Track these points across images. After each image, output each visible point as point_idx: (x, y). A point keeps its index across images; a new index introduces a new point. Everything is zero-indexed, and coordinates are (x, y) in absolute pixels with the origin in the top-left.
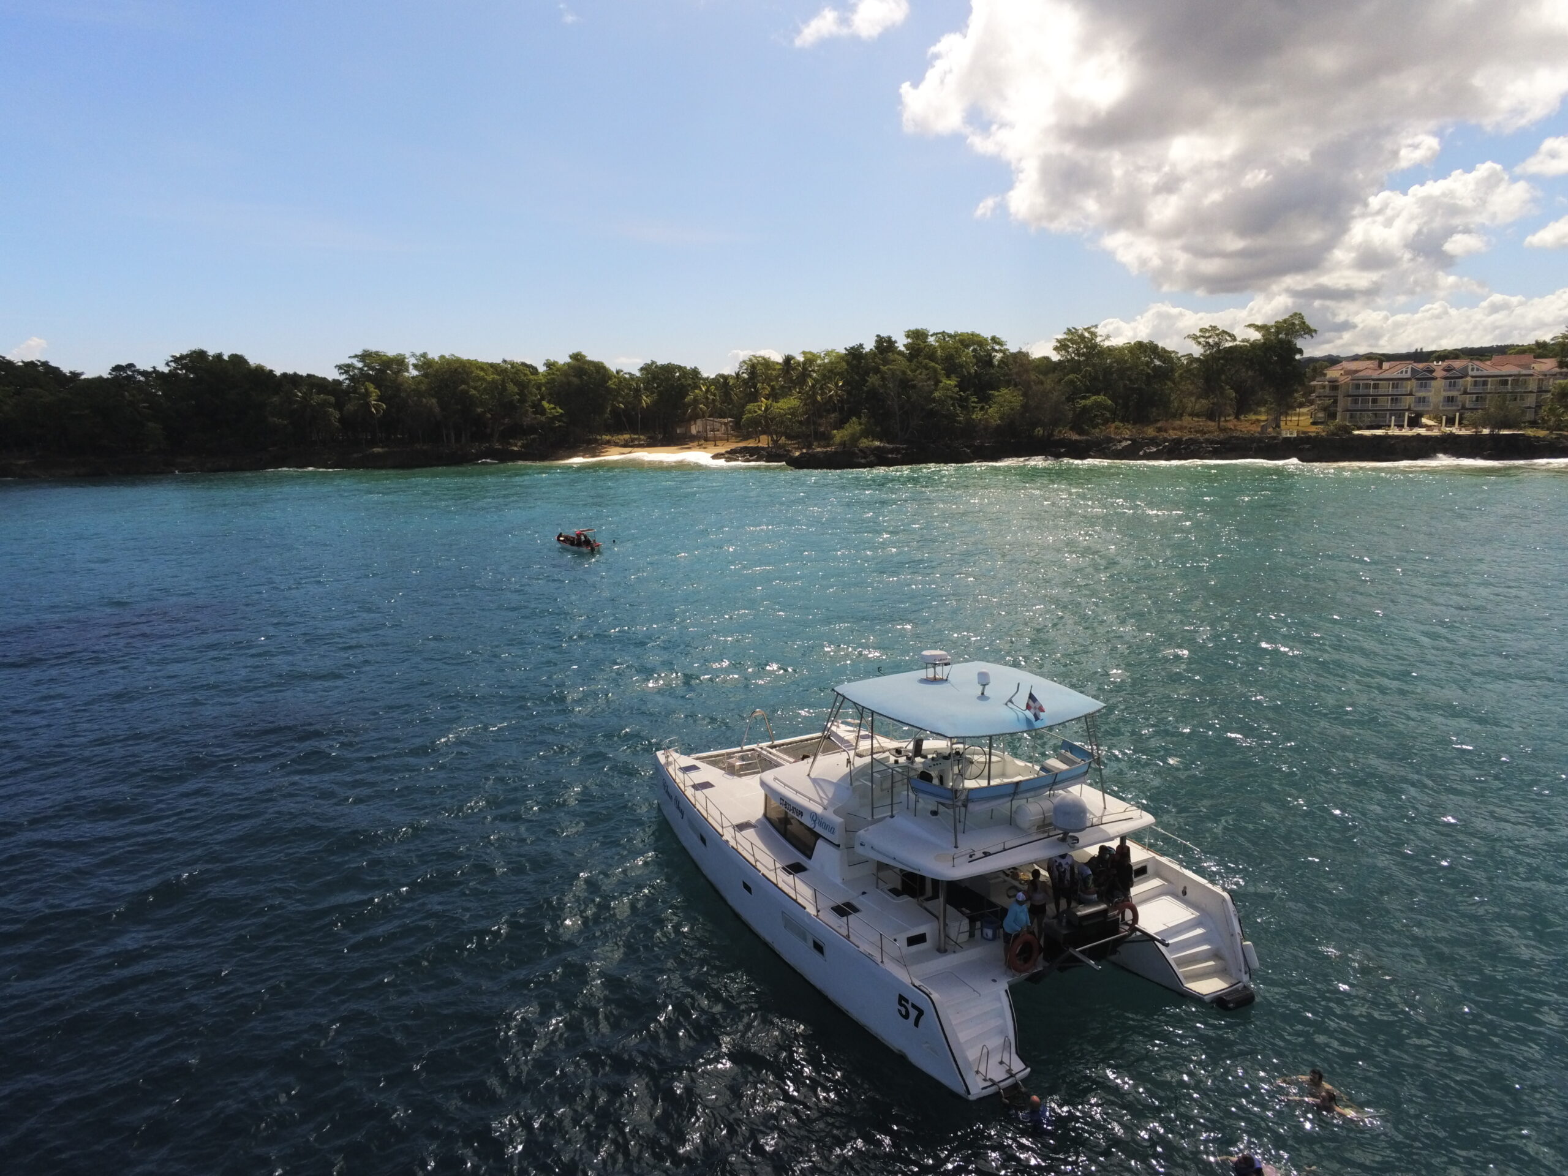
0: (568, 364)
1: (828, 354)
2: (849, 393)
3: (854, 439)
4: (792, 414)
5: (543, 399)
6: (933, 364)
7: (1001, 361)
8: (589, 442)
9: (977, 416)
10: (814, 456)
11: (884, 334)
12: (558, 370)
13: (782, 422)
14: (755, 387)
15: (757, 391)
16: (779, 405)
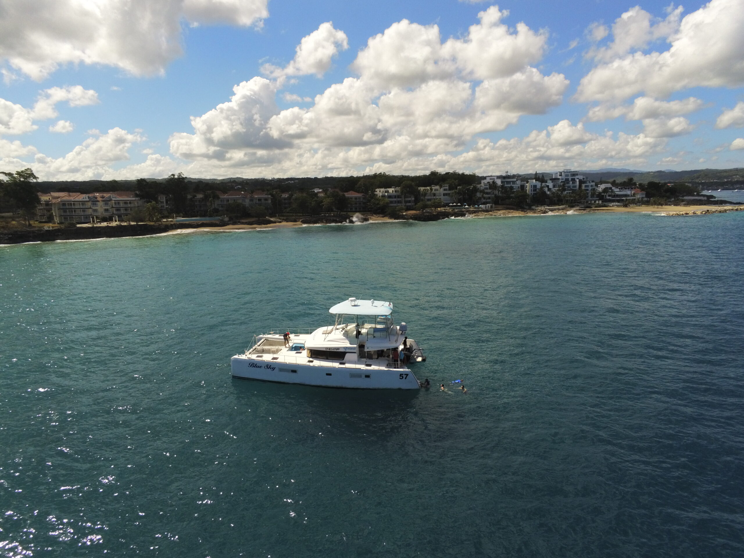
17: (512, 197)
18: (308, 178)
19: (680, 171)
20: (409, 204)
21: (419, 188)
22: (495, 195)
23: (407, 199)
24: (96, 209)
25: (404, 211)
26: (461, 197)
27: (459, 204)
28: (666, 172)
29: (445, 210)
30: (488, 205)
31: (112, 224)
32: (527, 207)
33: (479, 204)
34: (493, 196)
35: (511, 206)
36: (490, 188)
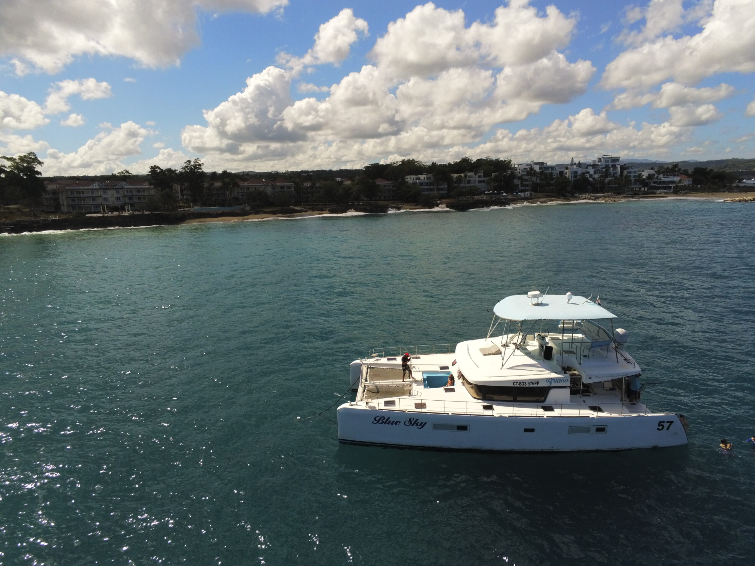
17: (552, 184)
18: (322, 171)
19: (705, 161)
20: (442, 192)
21: (452, 175)
22: (533, 182)
23: (439, 187)
24: (107, 198)
25: (437, 199)
26: (497, 184)
27: (496, 192)
28: (691, 162)
29: (481, 198)
30: (527, 192)
31: (124, 213)
32: (570, 195)
33: (517, 191)
34: (531, 183)
35: (552, 194)
36: (528, 175)
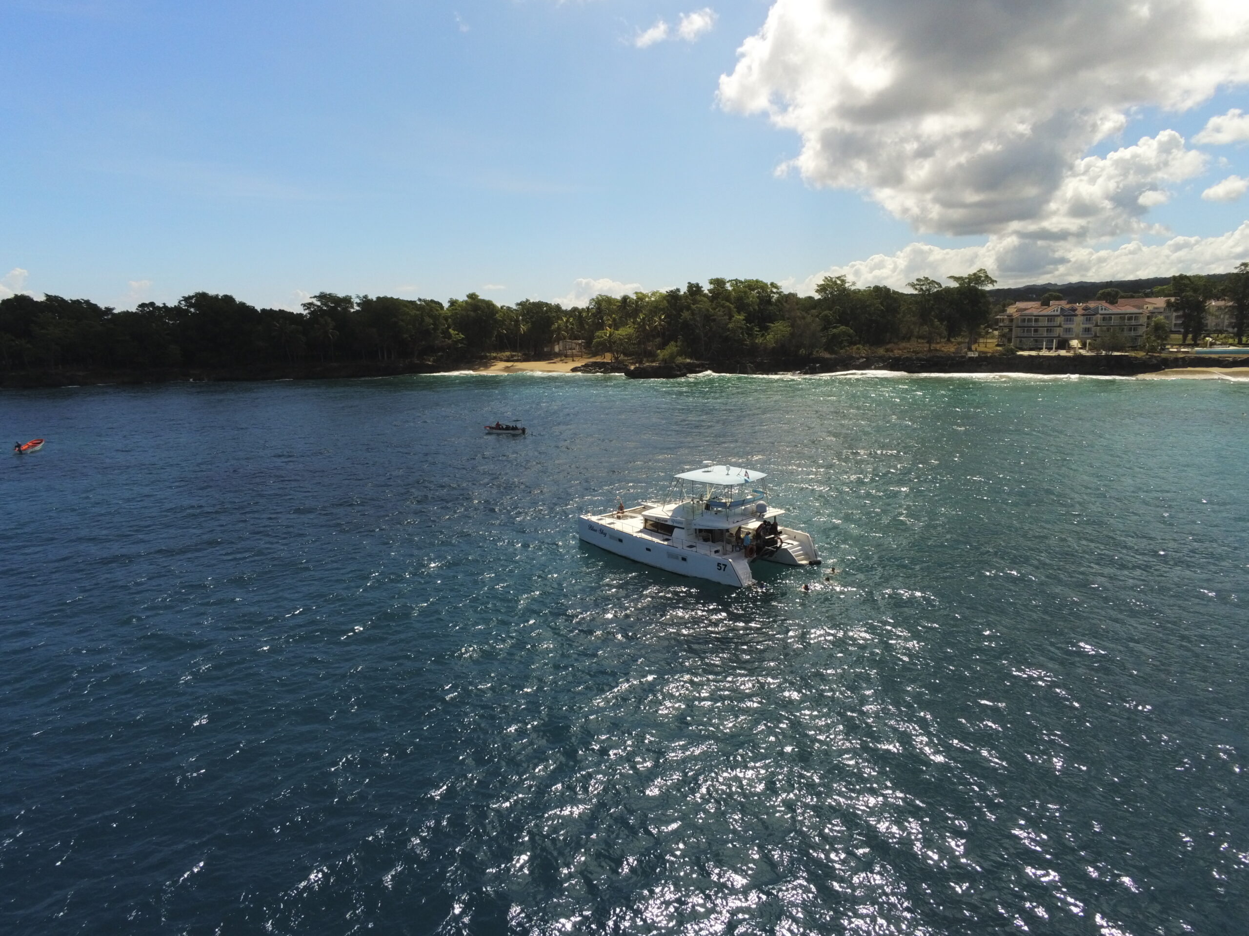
0: (466, 302)
1: (654, 294)
2: (669, 323)
3: (672, 357)
4: (628, 339)
5: (449, 327)
6: (728, 304)
7: (778, 300)
8: (482, 358)
9: (759, 340)
10: (644, 369)
11: (694, 282)
12: (459, 306)
13: (622, 344)
14: (602, 319)
15: (603, 321)
16: (619, 332)
